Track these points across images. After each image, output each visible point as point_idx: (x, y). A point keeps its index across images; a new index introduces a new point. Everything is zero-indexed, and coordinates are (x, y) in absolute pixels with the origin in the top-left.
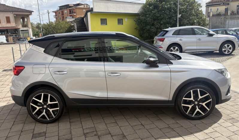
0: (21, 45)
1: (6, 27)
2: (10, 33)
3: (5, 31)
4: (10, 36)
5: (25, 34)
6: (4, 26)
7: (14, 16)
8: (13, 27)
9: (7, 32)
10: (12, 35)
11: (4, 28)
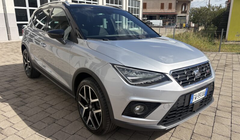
0: (167, 29)
1: (167, 13)
2: (168, 19)
3: (165, 16)
4: (168, 21)
5: (182, 20)
6: (166, 12)
7: (176, 3)
8: (173, 13)
9: (167, 17)
10: (170, 21)
11: (165, 14)
